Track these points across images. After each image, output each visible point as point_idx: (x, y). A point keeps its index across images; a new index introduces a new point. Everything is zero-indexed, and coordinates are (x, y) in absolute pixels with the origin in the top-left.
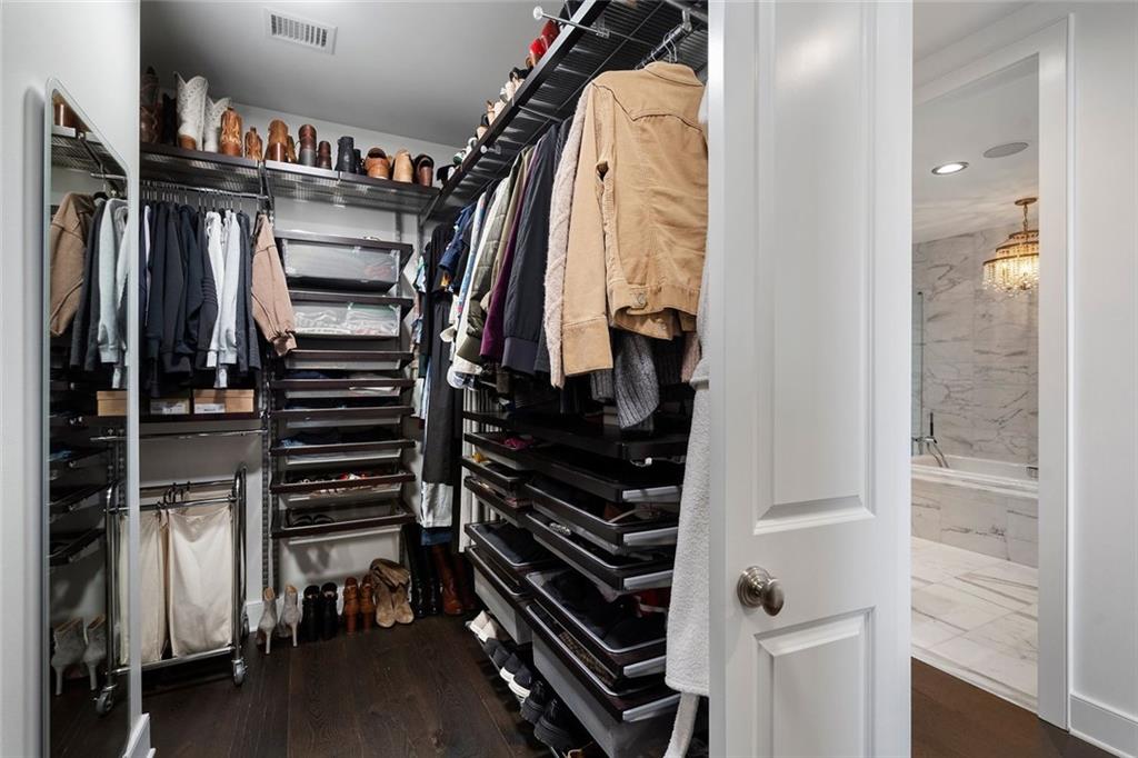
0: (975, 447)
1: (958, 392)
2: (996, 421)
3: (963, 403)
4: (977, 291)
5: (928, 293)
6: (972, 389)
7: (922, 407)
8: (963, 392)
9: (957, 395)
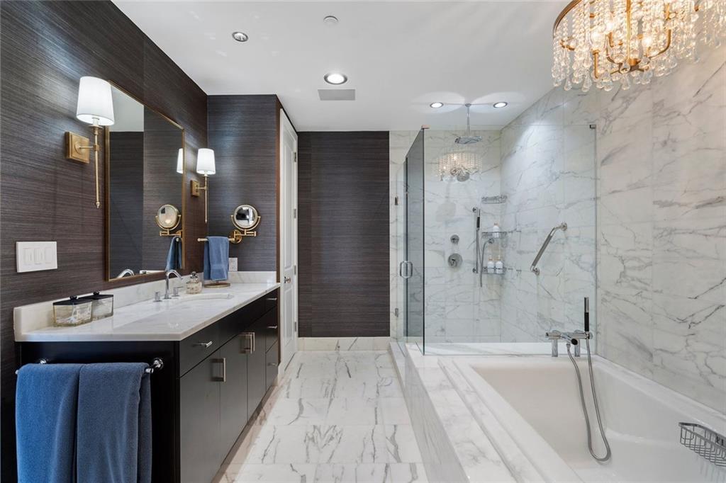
0: (656, 360)
1: (634, 268)
2: (683, 321)
3: (638, 284)
4: (655, 104)
5: (601, 124)
6: (650, 264)
7: (597, 287)
8: (640, 268)
9: (635, 274)
